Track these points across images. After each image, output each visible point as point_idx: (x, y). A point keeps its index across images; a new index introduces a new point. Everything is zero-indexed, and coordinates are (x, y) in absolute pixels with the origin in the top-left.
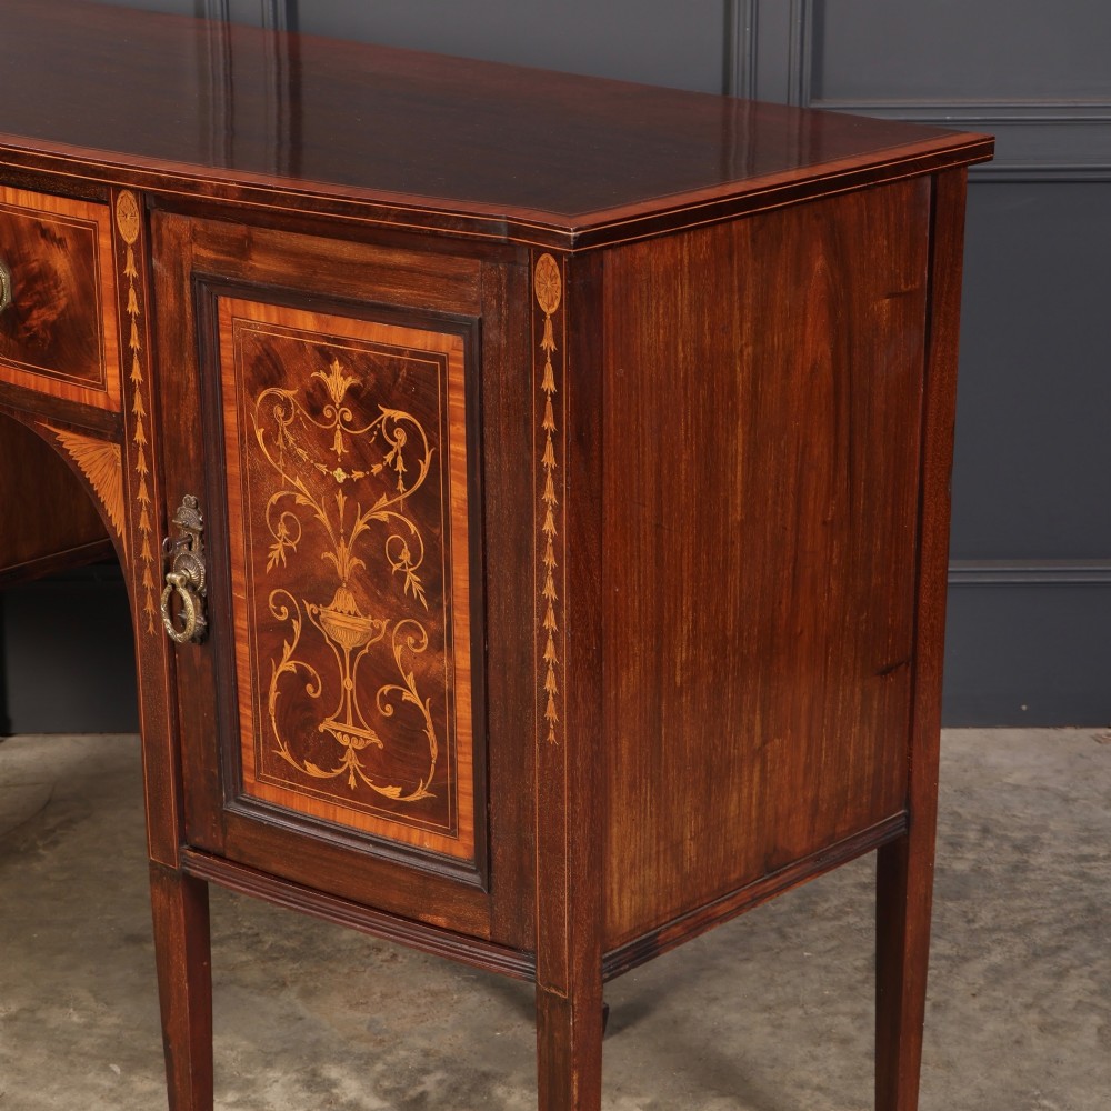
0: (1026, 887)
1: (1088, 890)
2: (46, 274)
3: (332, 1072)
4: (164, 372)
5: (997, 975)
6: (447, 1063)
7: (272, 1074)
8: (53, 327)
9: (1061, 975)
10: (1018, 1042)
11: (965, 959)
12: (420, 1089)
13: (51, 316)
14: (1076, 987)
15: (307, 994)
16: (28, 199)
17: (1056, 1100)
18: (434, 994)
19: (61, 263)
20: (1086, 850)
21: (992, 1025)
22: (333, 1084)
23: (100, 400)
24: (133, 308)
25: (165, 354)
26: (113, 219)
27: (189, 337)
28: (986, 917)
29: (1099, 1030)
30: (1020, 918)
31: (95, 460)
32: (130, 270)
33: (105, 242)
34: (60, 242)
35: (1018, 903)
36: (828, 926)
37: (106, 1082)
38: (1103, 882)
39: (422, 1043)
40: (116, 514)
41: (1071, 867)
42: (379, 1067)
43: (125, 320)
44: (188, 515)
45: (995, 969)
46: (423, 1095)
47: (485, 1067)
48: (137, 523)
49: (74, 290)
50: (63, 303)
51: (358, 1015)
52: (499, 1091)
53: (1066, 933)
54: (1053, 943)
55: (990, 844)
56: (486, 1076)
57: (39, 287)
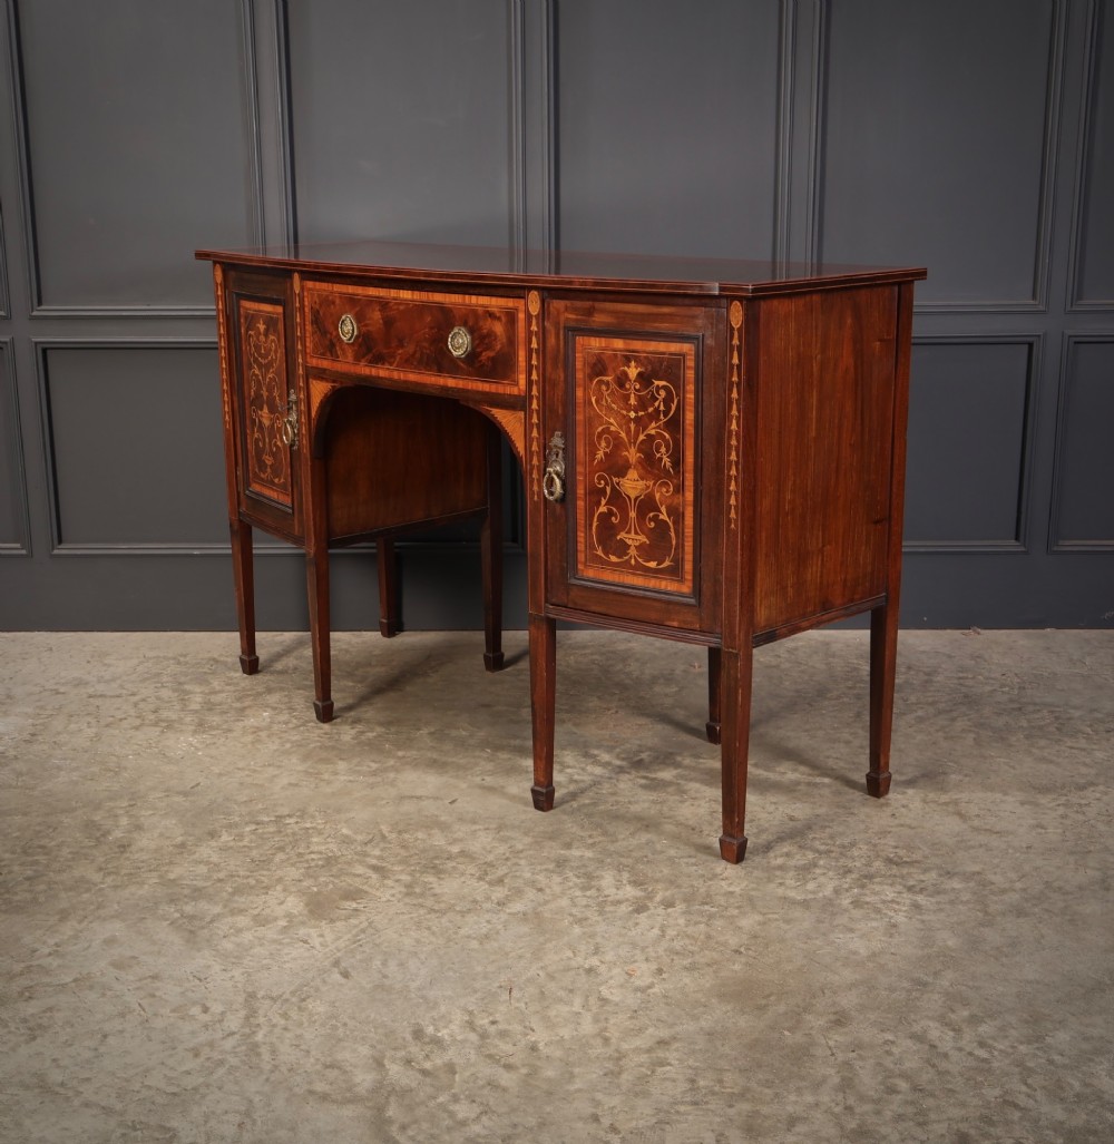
0: (932, 689)
1: (964, 690)
2: (491, 334)
3: (596, 752)
4: (548, 375)
5: (921, 720)
6: (650, 749)
7: (566, 753)
8: (493, 359)
9: (953, 720)
10: (934, 743)
11: (904, 714)
12: (639, 758)
13: (492, 354)
14: (960, 724)
15: (575, 725)
16: (484, 300)
17: (955, 763)
18: (640, 725)
19: (499, 328)
20: (961, 675)
21: (919, 737)
22: (596, 756)
23: (515, 391)
24: (534, 345)
25: (549, 367)
26: (526, 305)
27: (561, 357)
28: (913, 699)
29: (975, 739)
30: (930, 700)
31: (510, 422)
32: (534, 328)
33: (521, 316)
34: (499, 319)
35: (930, 694)
36: (833, 702)
37: (485, 755)
38: (972, 687)
39: (638, 742)
40: (520, 446)
41: (956, 681)
42: (618, 750)
43: (530, 352)
44: (557, 441)
45: (919, 717)
46: (641, 760)
47: (670, 750)
48: (531, 447)
49: (504, 340)
50: (499, 347)
51: (603, 732)
52: (679, 759)
53: (955, 705)
54: (948, 709)
55: (912, 673)
56: (671, 754)
57: (486, 341)
